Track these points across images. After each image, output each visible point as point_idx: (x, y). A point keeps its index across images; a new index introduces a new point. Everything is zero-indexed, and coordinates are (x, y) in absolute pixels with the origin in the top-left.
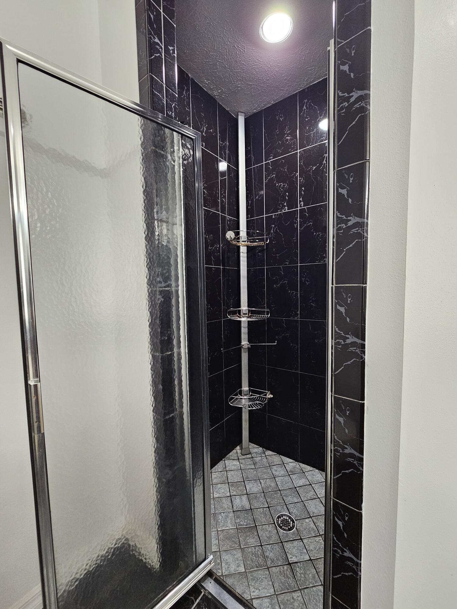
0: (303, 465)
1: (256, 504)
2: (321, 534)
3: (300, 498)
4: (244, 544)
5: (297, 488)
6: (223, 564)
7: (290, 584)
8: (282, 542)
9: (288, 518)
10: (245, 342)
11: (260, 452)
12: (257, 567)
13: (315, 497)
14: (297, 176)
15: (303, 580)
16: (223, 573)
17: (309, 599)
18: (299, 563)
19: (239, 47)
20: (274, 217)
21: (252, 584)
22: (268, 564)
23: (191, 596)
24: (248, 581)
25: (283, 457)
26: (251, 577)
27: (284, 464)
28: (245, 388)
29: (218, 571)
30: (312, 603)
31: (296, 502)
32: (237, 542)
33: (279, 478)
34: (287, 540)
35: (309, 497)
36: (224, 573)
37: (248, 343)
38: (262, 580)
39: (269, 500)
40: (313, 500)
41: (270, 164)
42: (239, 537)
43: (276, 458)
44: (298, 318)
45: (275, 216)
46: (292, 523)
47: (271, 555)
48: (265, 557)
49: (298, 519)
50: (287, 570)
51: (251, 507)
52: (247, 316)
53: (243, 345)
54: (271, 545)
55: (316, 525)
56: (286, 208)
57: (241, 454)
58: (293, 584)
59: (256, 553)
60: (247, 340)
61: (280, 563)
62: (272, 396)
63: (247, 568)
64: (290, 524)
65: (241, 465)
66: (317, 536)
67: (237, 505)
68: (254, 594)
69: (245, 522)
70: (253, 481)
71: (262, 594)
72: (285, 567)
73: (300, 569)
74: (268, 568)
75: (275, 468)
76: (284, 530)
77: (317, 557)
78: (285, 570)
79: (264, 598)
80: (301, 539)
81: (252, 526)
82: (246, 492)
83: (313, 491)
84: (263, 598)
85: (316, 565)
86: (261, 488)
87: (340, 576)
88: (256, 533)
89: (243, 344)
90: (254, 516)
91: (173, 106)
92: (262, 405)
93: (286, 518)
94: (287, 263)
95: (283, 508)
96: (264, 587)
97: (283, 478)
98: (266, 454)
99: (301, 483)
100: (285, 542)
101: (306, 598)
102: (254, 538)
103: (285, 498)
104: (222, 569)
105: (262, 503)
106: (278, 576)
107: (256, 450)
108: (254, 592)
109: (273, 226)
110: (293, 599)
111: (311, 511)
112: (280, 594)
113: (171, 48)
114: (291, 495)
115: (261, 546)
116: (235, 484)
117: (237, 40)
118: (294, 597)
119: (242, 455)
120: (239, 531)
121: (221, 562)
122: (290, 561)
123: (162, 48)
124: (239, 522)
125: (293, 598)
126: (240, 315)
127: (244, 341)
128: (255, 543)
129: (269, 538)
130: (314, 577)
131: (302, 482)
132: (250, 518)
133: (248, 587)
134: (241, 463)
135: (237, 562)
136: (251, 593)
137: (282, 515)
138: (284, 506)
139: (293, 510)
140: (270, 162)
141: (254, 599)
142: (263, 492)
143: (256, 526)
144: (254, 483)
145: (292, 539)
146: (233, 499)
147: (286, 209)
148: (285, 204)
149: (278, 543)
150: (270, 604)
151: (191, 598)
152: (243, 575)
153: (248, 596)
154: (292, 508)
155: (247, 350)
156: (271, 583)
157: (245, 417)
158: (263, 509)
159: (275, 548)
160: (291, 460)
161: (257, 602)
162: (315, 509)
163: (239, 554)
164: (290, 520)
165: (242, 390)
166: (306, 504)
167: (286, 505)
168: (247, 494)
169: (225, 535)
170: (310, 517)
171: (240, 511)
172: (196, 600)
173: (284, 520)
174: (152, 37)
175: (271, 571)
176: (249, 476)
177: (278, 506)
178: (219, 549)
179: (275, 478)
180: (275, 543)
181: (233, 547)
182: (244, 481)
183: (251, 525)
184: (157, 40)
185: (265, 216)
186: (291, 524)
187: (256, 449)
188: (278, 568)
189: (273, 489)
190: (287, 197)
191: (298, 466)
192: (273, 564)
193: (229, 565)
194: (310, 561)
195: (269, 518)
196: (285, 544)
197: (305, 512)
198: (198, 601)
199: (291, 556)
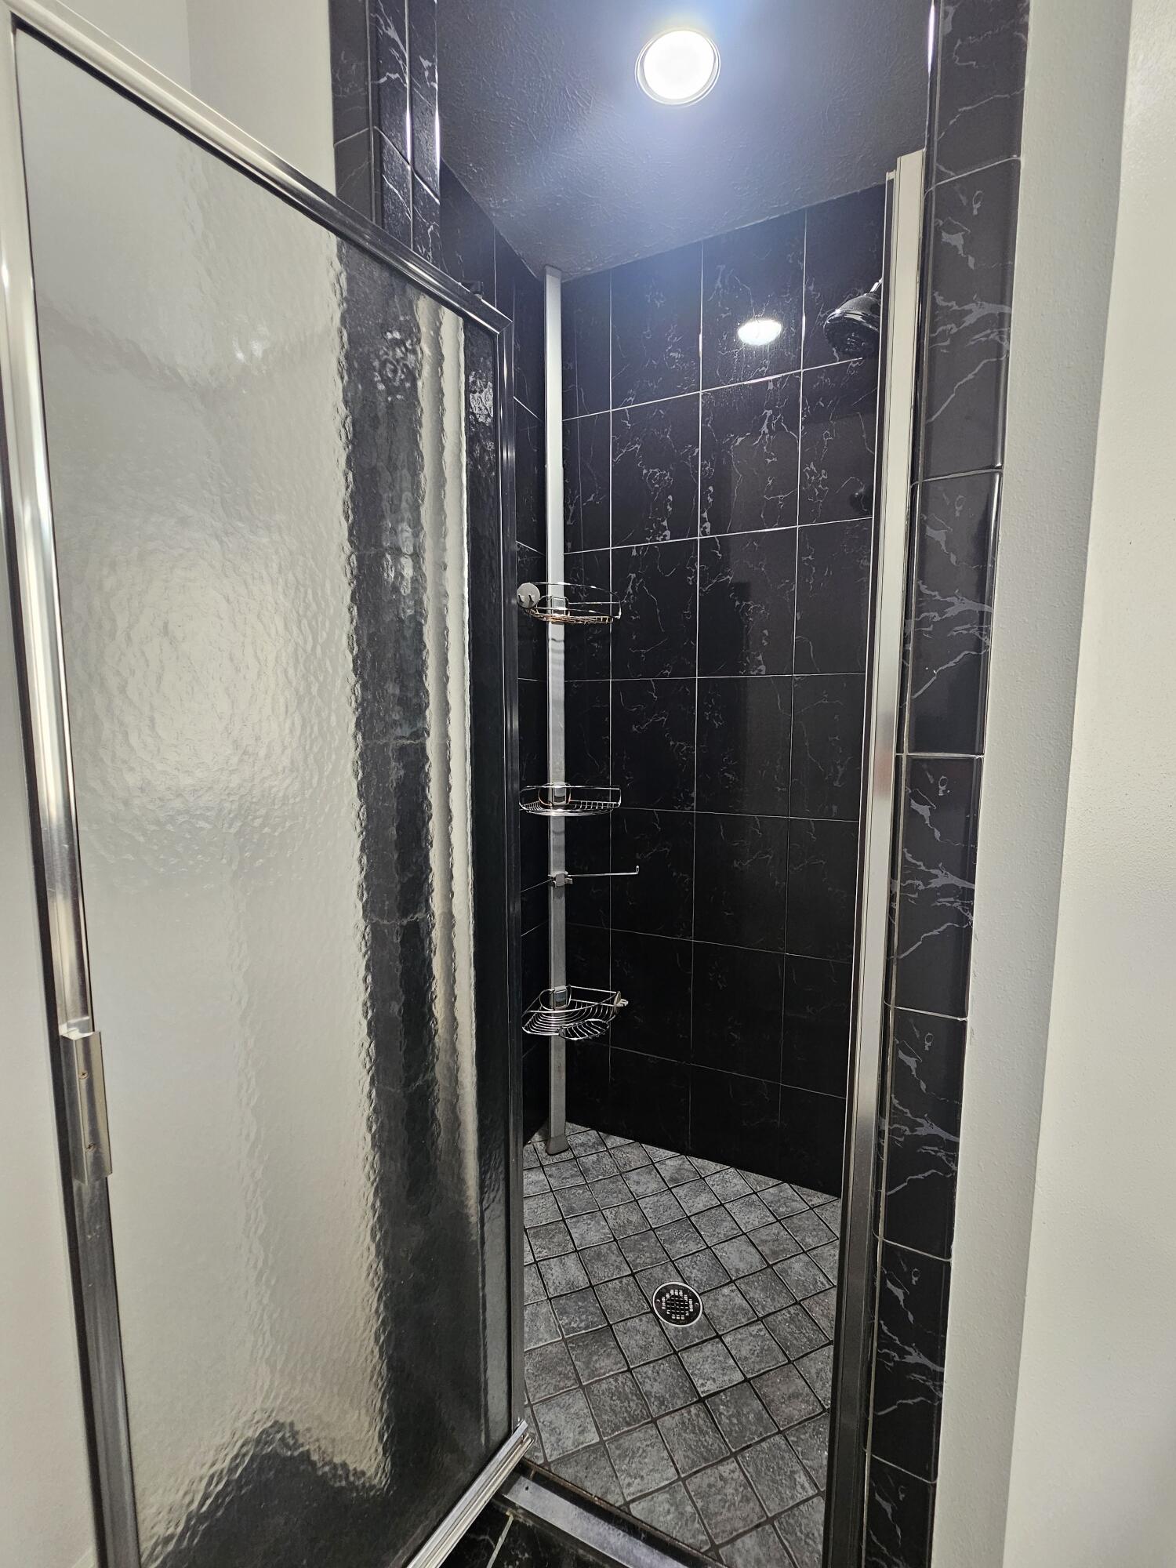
0: (700, 1160)
1: (601, 1273)
2: (760, 1316)
3: (702, 1242)
4: (589, 1376)
5: (693, 1219)
6: (544, 1436)
7: (709, 1447)
8: (676, 1353)
9: (681, 1293)
10: (557, 872)
11: (593, 1141)
12: (628, 1424)
13: (735, 1232)
14: (695, 454)
15: (736, 1432)
16: (548, 1456)
17: (758, 1472)
18: (722, 1394)
19: (575, 94)
20: (634, 553)
21: (623, 1468)
22: (653, 1410)
23: (480, 1535)
24: (611, 1464)
25: (649, 1148)
26: (618, 1452)
27: (653, 1164)
28: (558, 987)
29: (536, 1454)
30: (763, 1478)
31: (695, 1251)
32: (570, 1374)
33: (647, 1199)
34: (687, 1345)
35: (721, 1236)
36: (551, 1456)
37: (567, 873)
38: (644, 1451)
39: (630, 1257)
40: (734, 1240)
41: (628, 415)
42: (574, 1359)
43: (633, 1153)
44: (693, 809)
45: (638, 551)
46: (693, 1304)
47: (657, 1388)
48: (642, 1396)
49: (706, 1292)
50: (698, 1415)
51: (590, 1282)
52: (564, 803)
53: (555, 879)
54: (651, 1365)
55: (748, 1298)
56: (668, 533)
57: (546, 1152)
58: (716, 1445)
59: (620, 1389)
60: (563, 864)
61: (679, 1404)
62: (626, 1003)
63: (603, 1433)
64: (688, 1305)
65: (552, 1181)
66: (754, 1322)
67: (557, 1282)
68: (632, 1489)
69: (581, 1321)
70: (585, 1216)
71: (650, 1485)
72: (693, 1410)
73: (727, 1406)
74: (654, 1421)
75: (634, 1176)
76: (677, 1322)
77: (759, 1370)
78: (694, 1416)
79: (656, 1494)
80: (719, 1336)
81: (600, 1326)
82: (572, 1246)
83: (729, 1218)
84: (653, 1495)
85: (760, 1390)
86: (609, 1231)
87: (895, 1410)
88: (612, 1344)
89: (553, 874)
90: (603, 1301)
91: (429, 231)
92: (604, 1025)
93: (676, 1294)
94: (667, 671)
95: (666, 1270)
96: (651, 1468)
97: (656, 1199)
98: (609, 1145)
99: (701, 1205)
100: (682, 1350)
101: (750, 1469)
102: (609, 1355)
103: (667, 1246)
104: (543, 1446)
105: (617, 1268)
106: (680, 1435)
107: (582, 1139)
108: (629, 1485)
109: (633, 576)
110: (721, 1480)
111: (731, 1267)
112: (690, 1476)
113: (426, 63)
114: (681, 1238)
115: (629, 1370)
116: (543, 1229)
117: (573, 75)
118: (723, 1474)
119: (549, 1155)
120: (571, 1345)
121: (538, 1429)
122: (702, 1392)
123: (404, 60)
124: (566, 1324)
125: (721, 1478)
126: (546, 801)
127: (557, 868)
128: (614, 1367)
129: (646, 1348)
130: (759, 1418)
131: (702, 1201)
132: (592, 1309)
133: (612, 1477)
134: (550, 1176)
135: (578, 1422)
136: (624, 1491)
137: (667, 1289)
138: (669, 1266)
139: (691, 1272)
140: (627, 411)
141: (633, 1501)
142: (615, 1240)
143: (610, 1326)
144: (589, 1221)
145: (697, 1341)
146: (543, 1268)
147: (666, 536)
148: (665, 523)
149: (669, 1355)
150: (672, 1505)
151: (482, 1537)
152: (599, 1450)
153: (616, 1497)
154: (688, 1267)
155: (563, 889)
156: (665, 1454)
157: (557, 1059)
158: (621, 1282)
159: (663, 1370)
160: (671, 1154)
161: (640, 1507)
162: (741, 1260)
163: (579, 1403)
164: (686, 1298)
165: (549, 991)
166: (717, 1252)
167: (673, 1262)
168: (576, 1251)
169: (537, 1363)
170: (732, 1281)
171: (565, 1295)
172: (496, 1542)
173: (672, 1300)
174: (382, 22)
175: (662, 1426)
176: (574, 1205)
177: (654, 1269)
178: (529, 1400)
179: (637, 1201)
180: (660, 1359)
181: (563, 1389)
182: (564, 1220)
183: (598, 1325)
184: (392, 33)
185: (611, 548)
186: (691, 1307)
187: (582, 1137)
188: (677, 1416)
189: (636, 1228)
190: (668, 507)
191: (687, 1165)
192: (663, 1407)
193: (560, 1434)
194: (745, 1384)
195: (639, 1300)
196: (685, 1355)
197: (717, 1271)
198: (501, 1541)
199: (701, 1381)
